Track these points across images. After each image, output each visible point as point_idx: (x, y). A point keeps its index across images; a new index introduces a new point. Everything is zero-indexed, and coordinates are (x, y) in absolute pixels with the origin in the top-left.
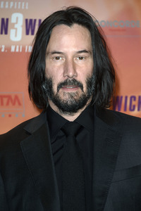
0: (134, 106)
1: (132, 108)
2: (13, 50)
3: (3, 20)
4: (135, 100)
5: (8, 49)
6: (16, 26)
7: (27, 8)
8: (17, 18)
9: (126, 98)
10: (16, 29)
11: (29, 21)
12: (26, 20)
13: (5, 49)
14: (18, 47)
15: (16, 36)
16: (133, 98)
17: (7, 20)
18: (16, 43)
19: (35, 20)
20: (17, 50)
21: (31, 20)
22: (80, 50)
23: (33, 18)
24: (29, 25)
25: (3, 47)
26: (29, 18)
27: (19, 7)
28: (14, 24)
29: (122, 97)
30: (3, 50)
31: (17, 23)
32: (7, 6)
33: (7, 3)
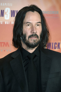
0: (56, 47)
1: (55, 48)
2: (6, 23)
3: (2, 11)
4: (56, 44)
5: (4, 23)
6: (7, 13)
7: (12, 6)
8: (8, 10)
9: (53, 43)
10: (7, 14)
11: (12, 11)
12: (11, 11)
13: (3, 23)
14: (8, 22)
15: (7, 17)
16: (56, 43)
17: (3, 10)
18: (7, 21)
19: (15, 11)
20: (8, 23)
21: (13, 11)
22: (38, 22)
23: (14, 10)
24: (12, 13)
25: (2, 22)
26: (12, 10)
27: (8, 5)
28: (6, 12)
29: (51, 43)
30: (2, 23)
31: (7, 12)
32: (3, 5)
33: (3, 4)
